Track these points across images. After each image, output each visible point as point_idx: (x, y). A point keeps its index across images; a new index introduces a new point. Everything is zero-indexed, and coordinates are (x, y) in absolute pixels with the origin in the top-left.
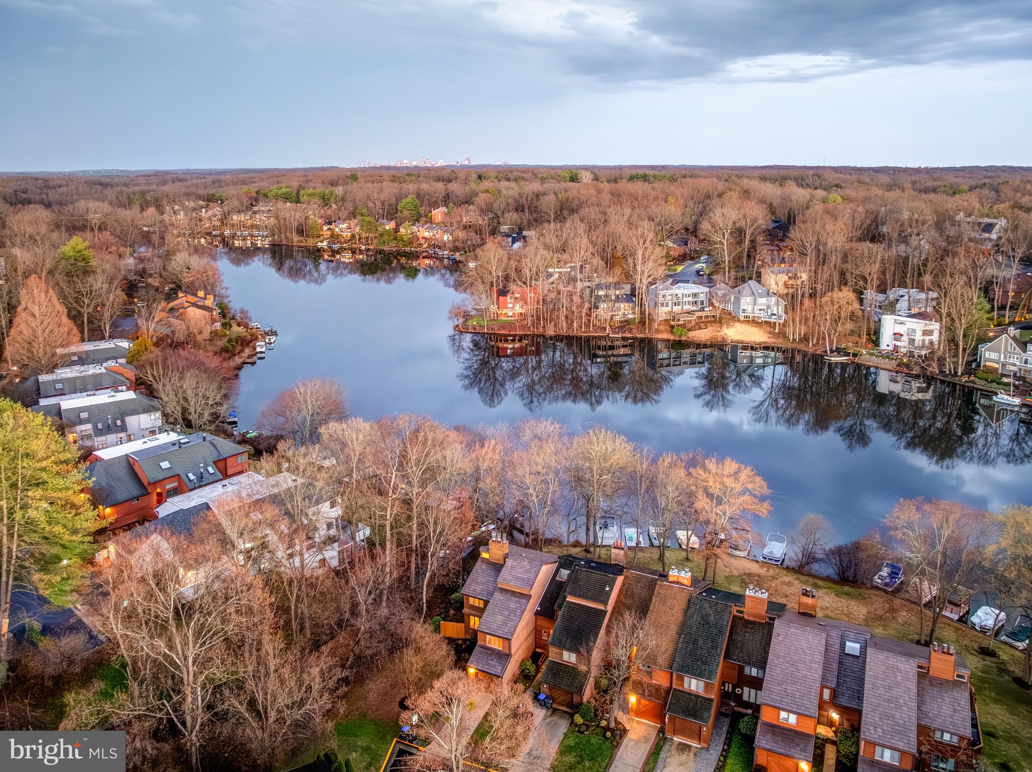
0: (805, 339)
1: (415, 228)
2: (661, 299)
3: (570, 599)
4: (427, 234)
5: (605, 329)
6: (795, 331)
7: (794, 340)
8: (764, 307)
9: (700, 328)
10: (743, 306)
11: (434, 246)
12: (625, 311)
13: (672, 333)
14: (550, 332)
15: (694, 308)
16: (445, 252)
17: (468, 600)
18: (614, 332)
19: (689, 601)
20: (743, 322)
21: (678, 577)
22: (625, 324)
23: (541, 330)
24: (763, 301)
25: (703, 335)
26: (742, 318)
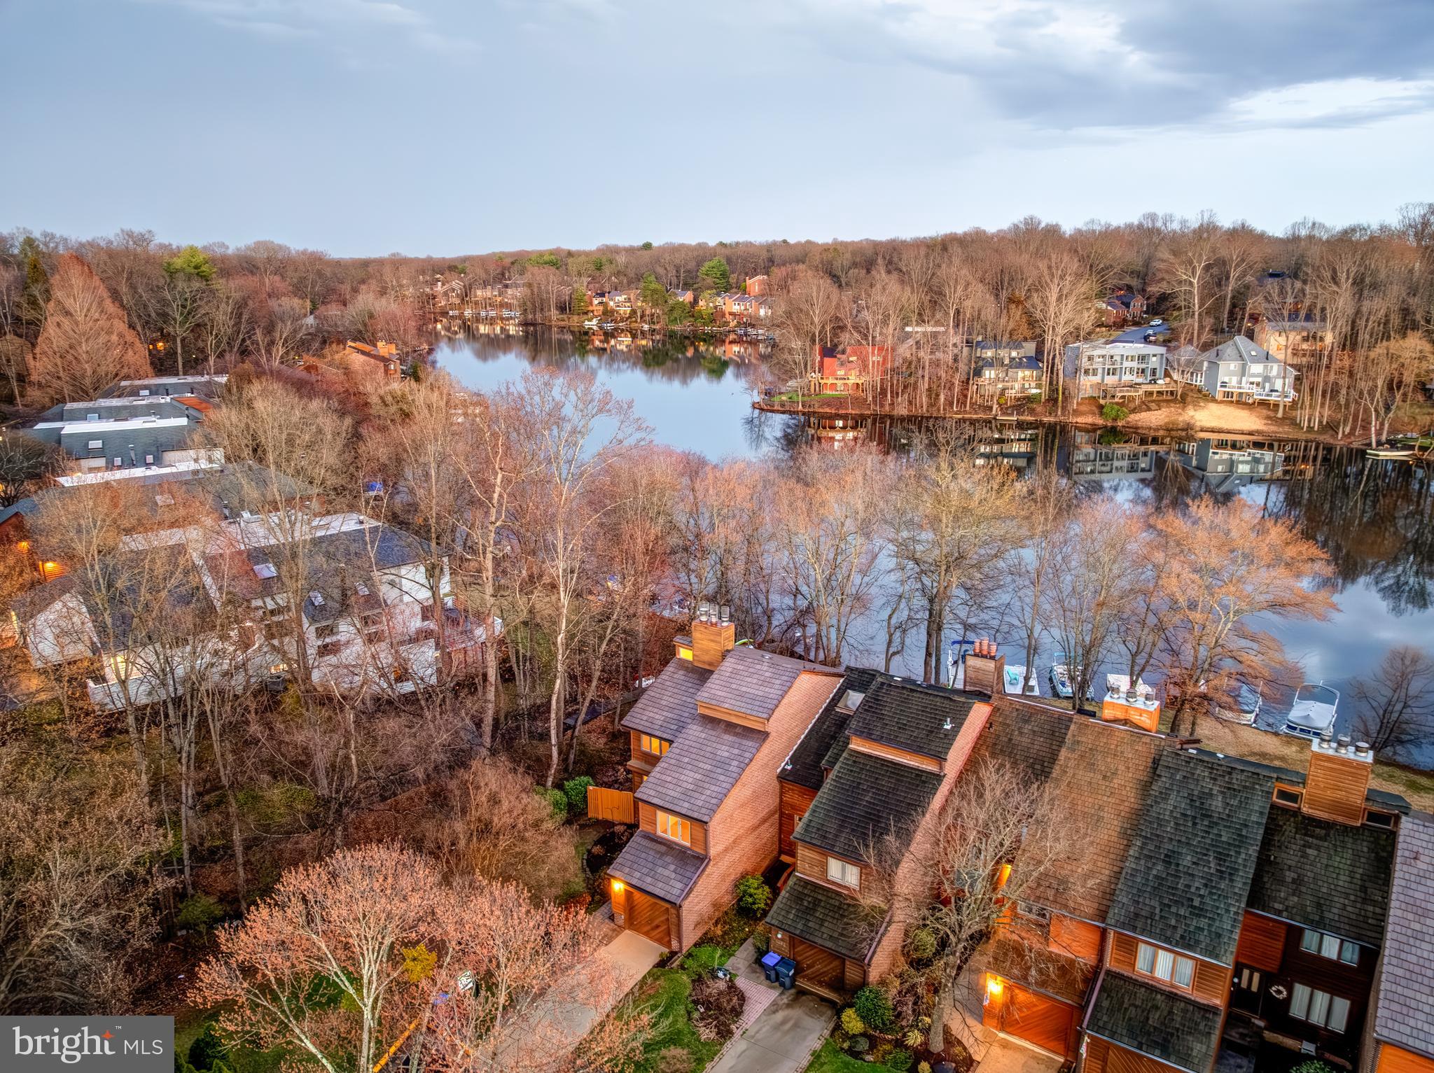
0: (1331, 427)
1: (719, 301)
2: (1085, 363)
3: (857, 745)
4: (736, 308)
5: (991, 408)
6: (1315, 414)
7: (1310, 429)
8: (1260, 380)
9: (1149, 409)
10: (1222, 377)
11: (746, 325)
12: (1025, 382)
13: (1101, 414)
14: (902, 410)
15: (1140, 380)
16: (760, 331)
17: (639, 740)
18: (1004, 414)
19: (1156, 762)
20: (1222, 402)
21: (1126, 709)
22: (1025, 402)
23: (887, 408)
24: (1257, 368)
25: (1154, 418)
26: (1219, 397)
